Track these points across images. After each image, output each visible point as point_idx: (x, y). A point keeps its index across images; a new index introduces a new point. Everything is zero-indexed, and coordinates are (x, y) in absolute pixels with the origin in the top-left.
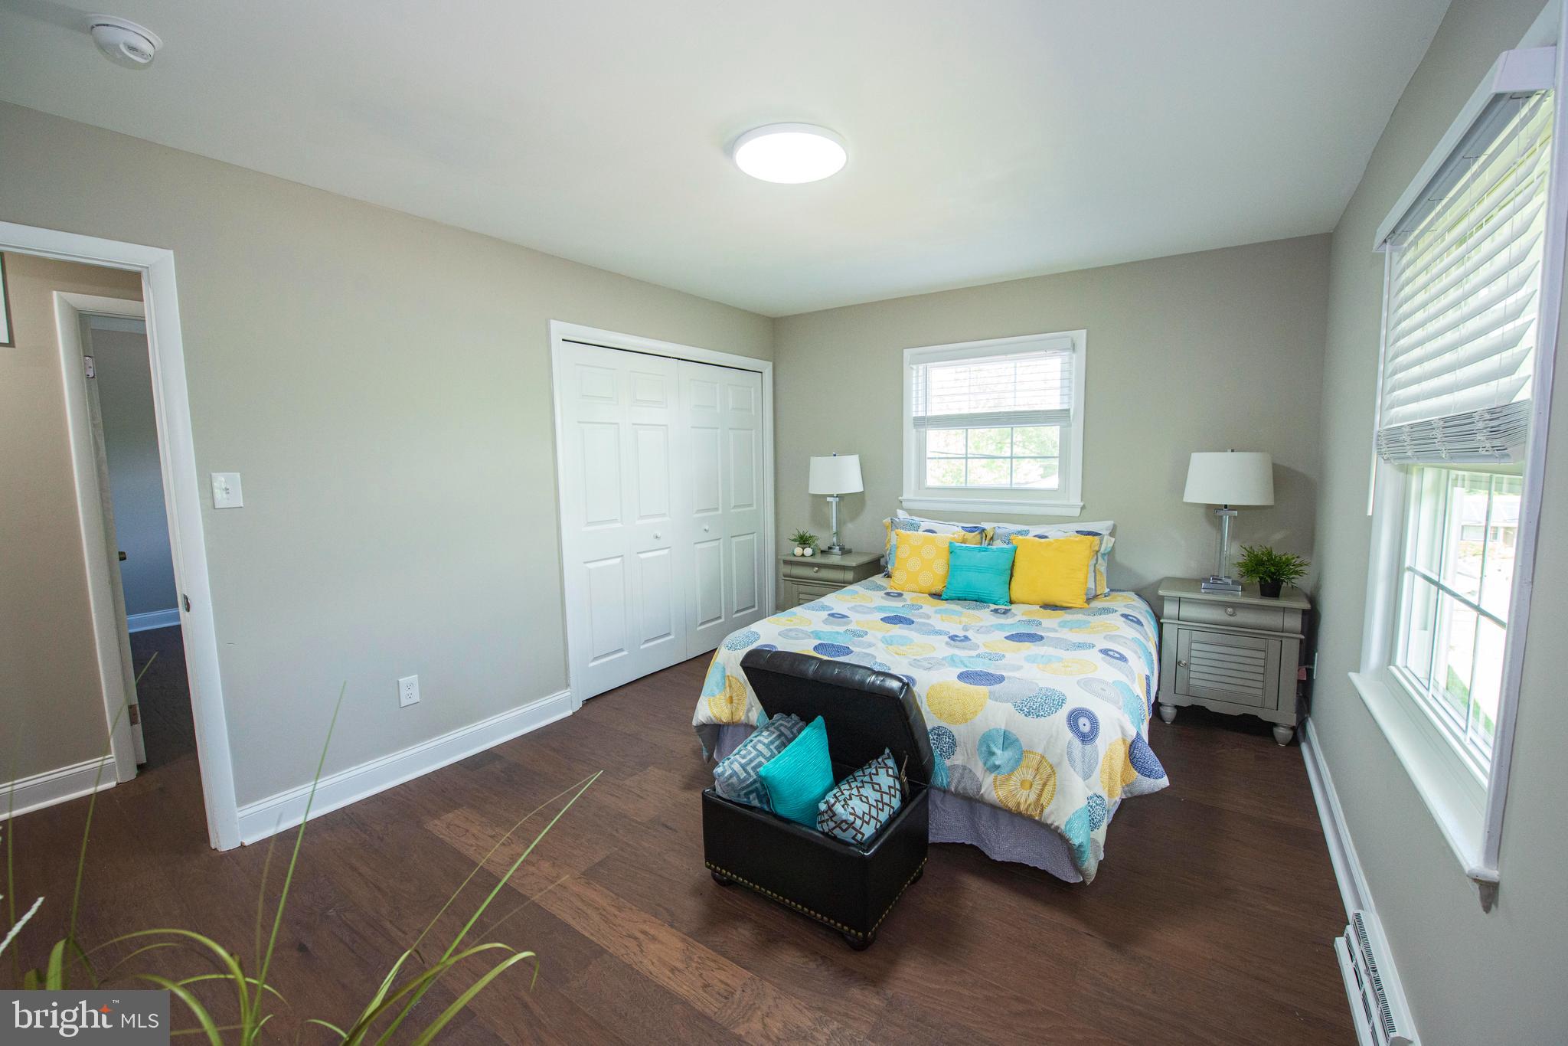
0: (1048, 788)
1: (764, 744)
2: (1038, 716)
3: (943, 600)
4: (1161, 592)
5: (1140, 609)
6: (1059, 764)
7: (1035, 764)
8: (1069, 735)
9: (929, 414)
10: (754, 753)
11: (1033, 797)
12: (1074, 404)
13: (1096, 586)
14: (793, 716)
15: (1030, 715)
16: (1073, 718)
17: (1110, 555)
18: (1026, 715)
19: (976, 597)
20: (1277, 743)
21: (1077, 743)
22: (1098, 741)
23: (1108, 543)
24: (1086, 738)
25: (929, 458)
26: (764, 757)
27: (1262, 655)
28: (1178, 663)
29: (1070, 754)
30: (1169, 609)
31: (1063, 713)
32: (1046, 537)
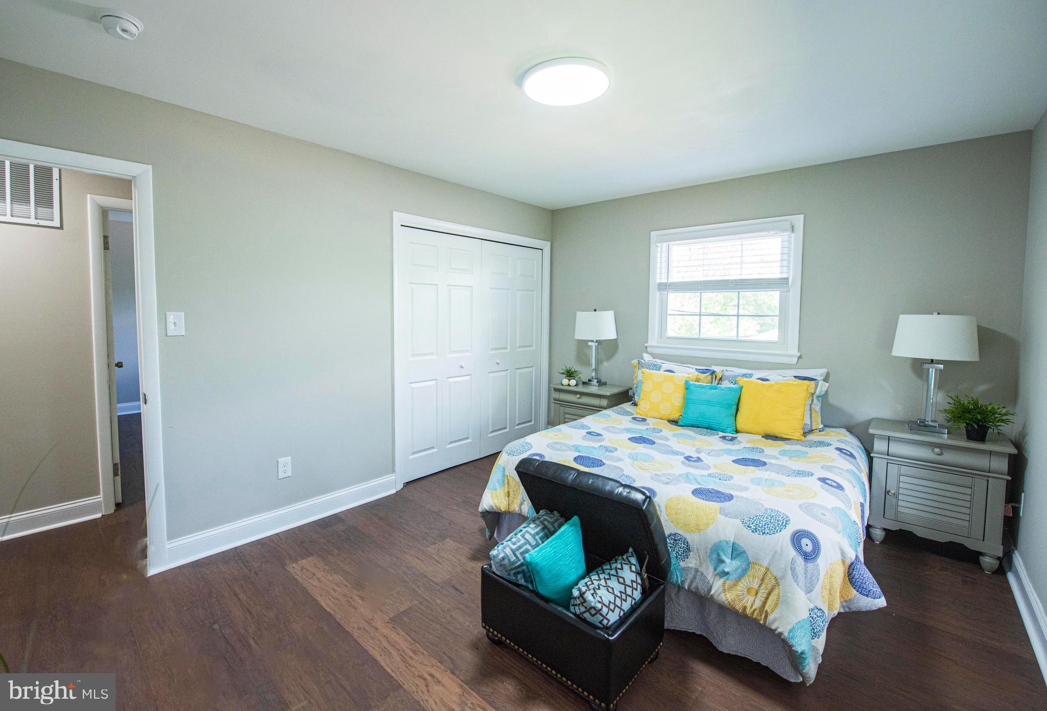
0: (772, 598)
1: (531, 534)
2: (764, 533)
3: (679, 426)
4: (871, 431)
5: (853, 444)
6: (783, 577)
7: (761, 574)
8: (792, 553)
9: (670, 281)
10: (523, 541)
11: (758, 604)
12: (793, 274)
13: (811, 422)
14: (555, 512)
15: (756, 531)
16: (797, 538)
17: (824, 397)
18: (753, 531)
19: (706, 425)
20: (983, 570)
21: (800, 560)
22: (821, 560)
23: (823, 387)
24: (809, 557)
25: (669, 315)
26: (530, 545)
27: (968, 491)
28: (887, 492)
29: (793, 570)
30: (879, 446)
31: (787, 533)
32: (767, 380)
